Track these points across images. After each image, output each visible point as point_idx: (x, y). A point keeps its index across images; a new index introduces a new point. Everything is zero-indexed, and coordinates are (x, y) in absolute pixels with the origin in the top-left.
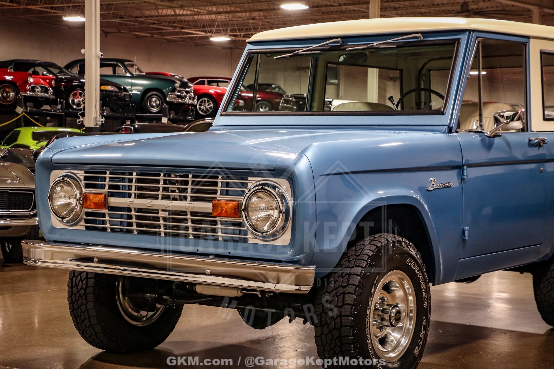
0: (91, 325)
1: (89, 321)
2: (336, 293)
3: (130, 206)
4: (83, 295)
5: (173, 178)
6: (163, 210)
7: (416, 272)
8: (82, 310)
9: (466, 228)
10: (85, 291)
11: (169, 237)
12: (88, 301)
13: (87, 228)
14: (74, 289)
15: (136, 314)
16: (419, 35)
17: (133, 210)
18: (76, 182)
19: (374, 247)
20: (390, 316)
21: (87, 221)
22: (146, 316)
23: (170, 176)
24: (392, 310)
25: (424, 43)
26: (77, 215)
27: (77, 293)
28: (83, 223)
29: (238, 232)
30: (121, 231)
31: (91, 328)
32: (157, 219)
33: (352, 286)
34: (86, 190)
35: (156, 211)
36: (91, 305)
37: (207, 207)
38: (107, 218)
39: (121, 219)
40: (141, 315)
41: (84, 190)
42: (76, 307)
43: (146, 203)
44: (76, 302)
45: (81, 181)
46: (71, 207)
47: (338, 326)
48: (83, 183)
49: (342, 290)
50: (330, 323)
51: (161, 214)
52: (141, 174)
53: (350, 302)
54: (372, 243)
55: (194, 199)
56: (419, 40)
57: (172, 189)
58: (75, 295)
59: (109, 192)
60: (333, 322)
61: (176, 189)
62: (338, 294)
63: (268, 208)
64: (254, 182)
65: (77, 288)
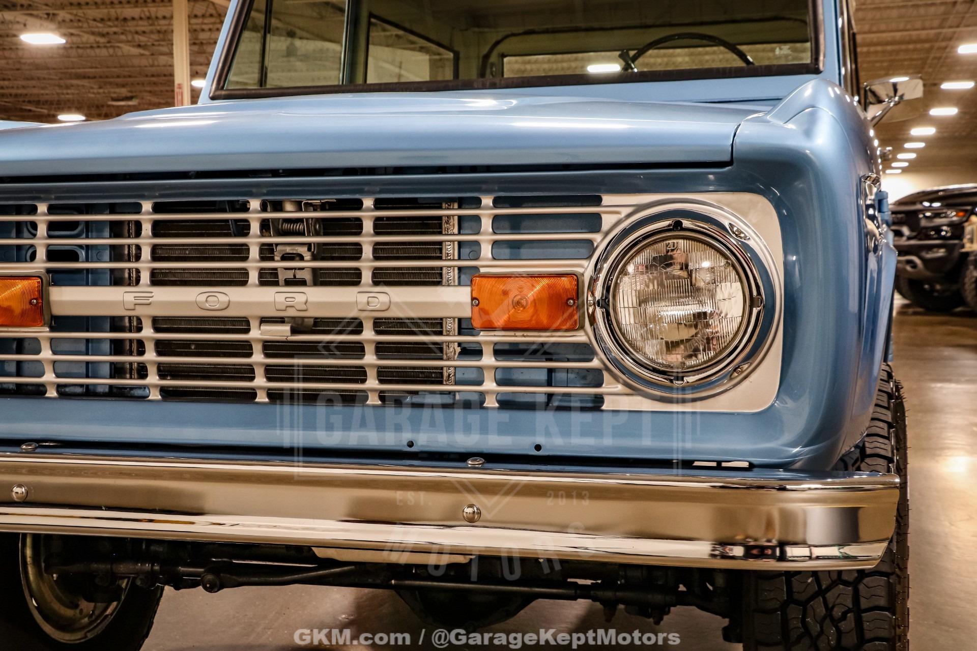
3: (138, 313)
5: (290, 212)
6: (264, 320)
11: (292, 404)
17: (146, 323)
23: (278, 207)
29: (543, 376)
30: (89, 393)
32: (245, 349)
35: (242, 324)
38: (46, 354)
39: (87, 354)
43: (202, 298)
51: (258, 333)
52: (174, 208)
57: (288, 249)
59: (49, 270)
61: (303, 250)
64: (626, 210)
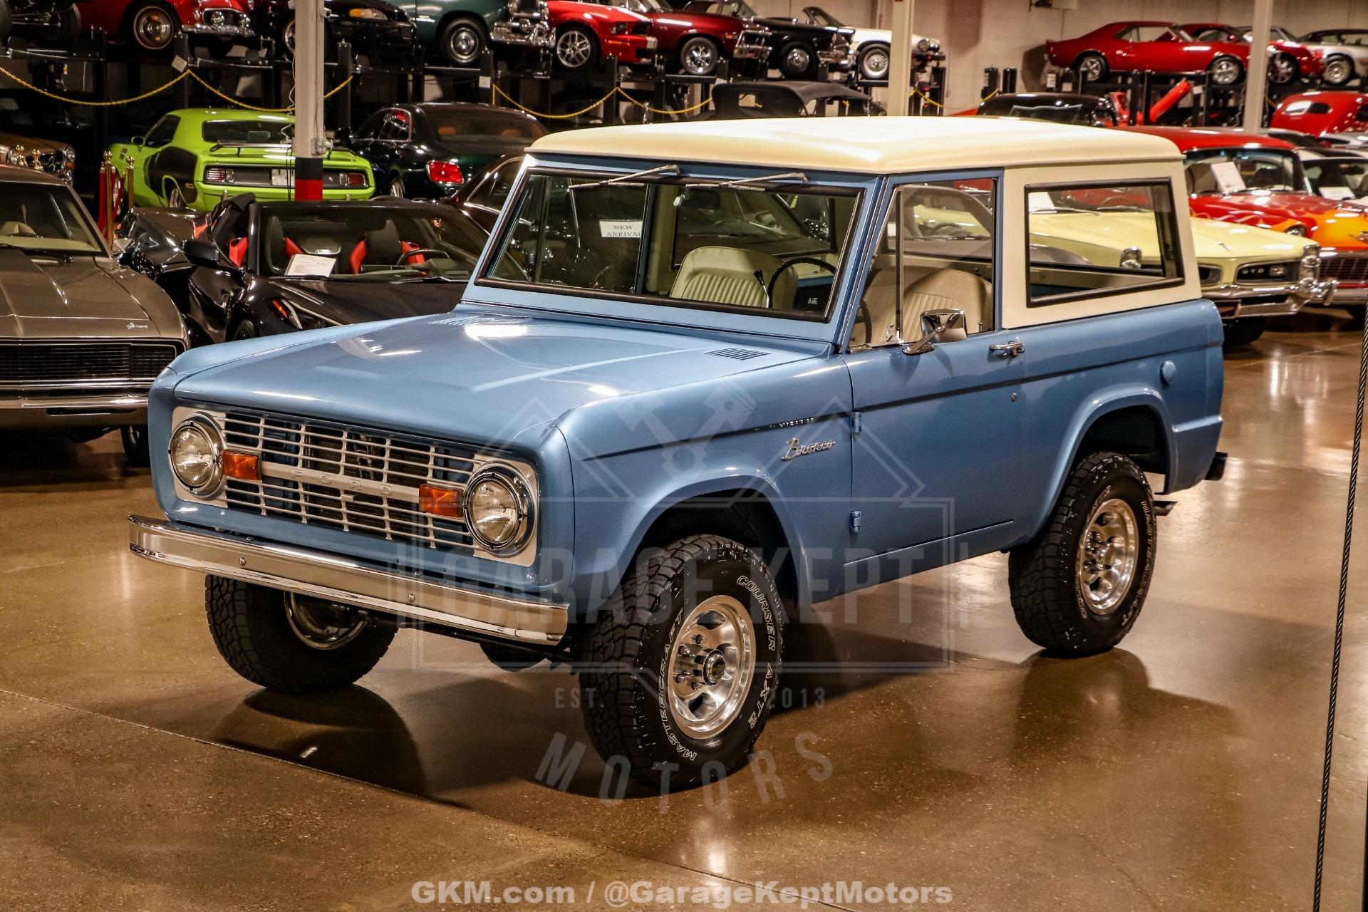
0: (242, 650)
1: (239, 644)
2: (613, 636)
3: (297, 479)
4: (230, 601)
5: (362, 442)
6: (347, 492)
7: (756, 596)
8: (227, 626)
9: (857, 513)
10: (233, 597)
11: (356, 534)
12: (238, 612)
13: (231, 506)
14: (216, 592)
15: (319, 631)
16: (801, 175)
17: (300, 485)
18: (211, 430)
19: (679, 563)
20: (705, 668)
21: (230, 495)
22: (337, 632)
23: (357, 438)
24: (709, 657)
25: (809, 189)
26: (215, 483)
27: (219, 599)
28: (223, 497)
29: (458, 538)
30: (284, 516)
31: (242, 655)
32: (338, 504)
33: (637, 627)
34: (228, 446)
35: (336, 492)
36: (241, 620)
37: (412, 494)
38: (261, 494)
39: (283, 497)
40: (328, 631)
41: (225, 446)
42: (218, 621)
43: (321, 476)
44: (218, 613)
45: (220, 429)
46: (204, 470)
47: (614, 688)
48: (223, 434)
49: (620, 632)
50: (602, 683)
51: (343, 497)
52: (313, 430)
53: (631, 652)
54: (676, 555)
55: (392, 479)
56: (801, 182)
57: (362, 458)
58: (217, 601)
59: (263, 452)
60: (607, 682)
61: (368, 460)
62: (616, 638)
63: (504, 506)
64: (483, 463)
65: (220, 590)
